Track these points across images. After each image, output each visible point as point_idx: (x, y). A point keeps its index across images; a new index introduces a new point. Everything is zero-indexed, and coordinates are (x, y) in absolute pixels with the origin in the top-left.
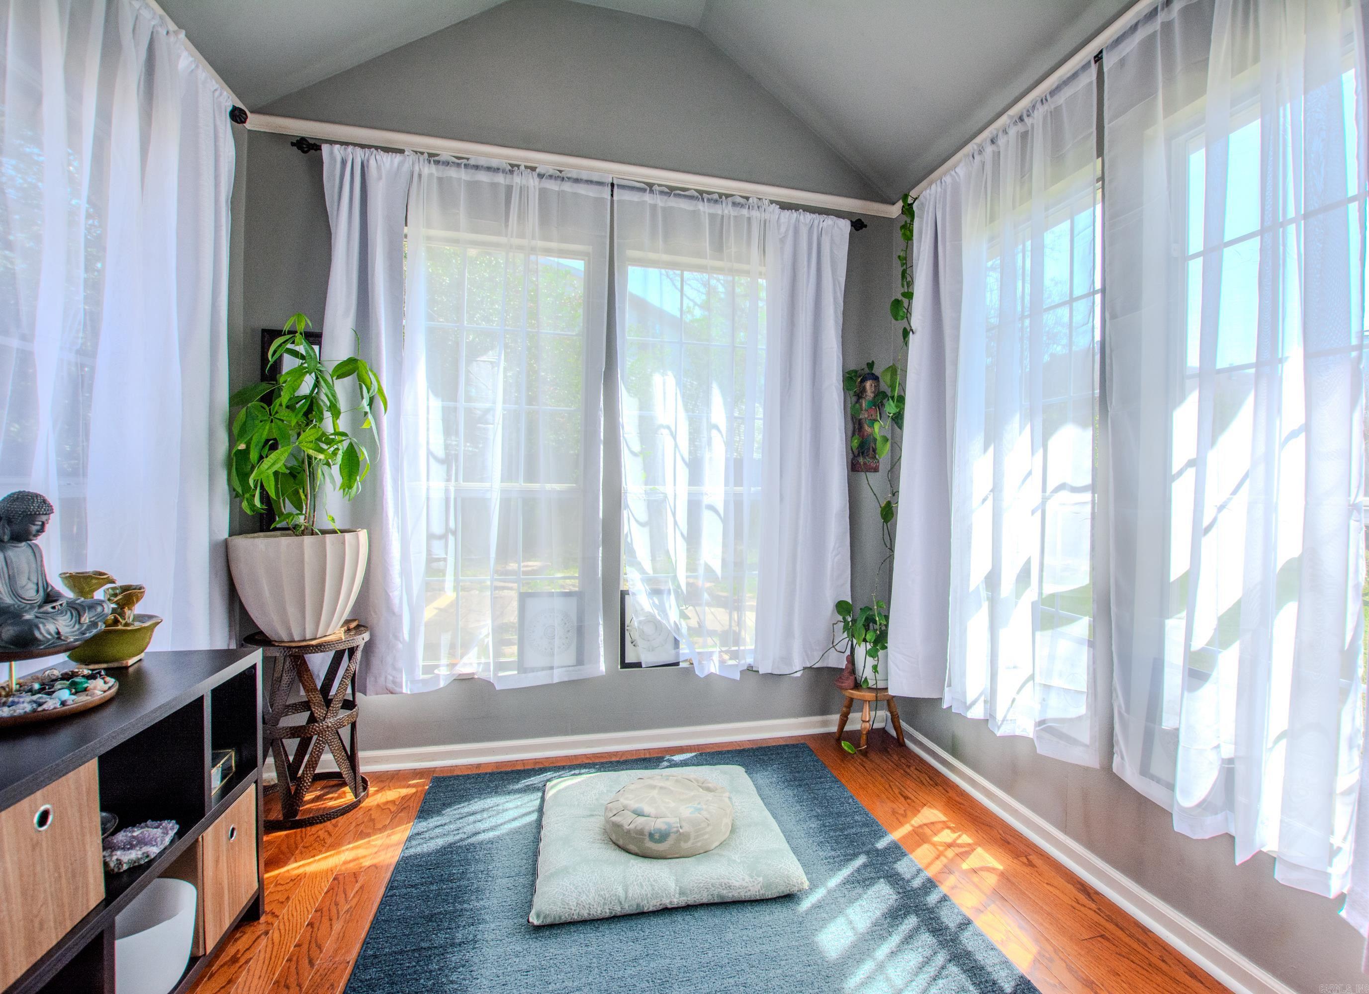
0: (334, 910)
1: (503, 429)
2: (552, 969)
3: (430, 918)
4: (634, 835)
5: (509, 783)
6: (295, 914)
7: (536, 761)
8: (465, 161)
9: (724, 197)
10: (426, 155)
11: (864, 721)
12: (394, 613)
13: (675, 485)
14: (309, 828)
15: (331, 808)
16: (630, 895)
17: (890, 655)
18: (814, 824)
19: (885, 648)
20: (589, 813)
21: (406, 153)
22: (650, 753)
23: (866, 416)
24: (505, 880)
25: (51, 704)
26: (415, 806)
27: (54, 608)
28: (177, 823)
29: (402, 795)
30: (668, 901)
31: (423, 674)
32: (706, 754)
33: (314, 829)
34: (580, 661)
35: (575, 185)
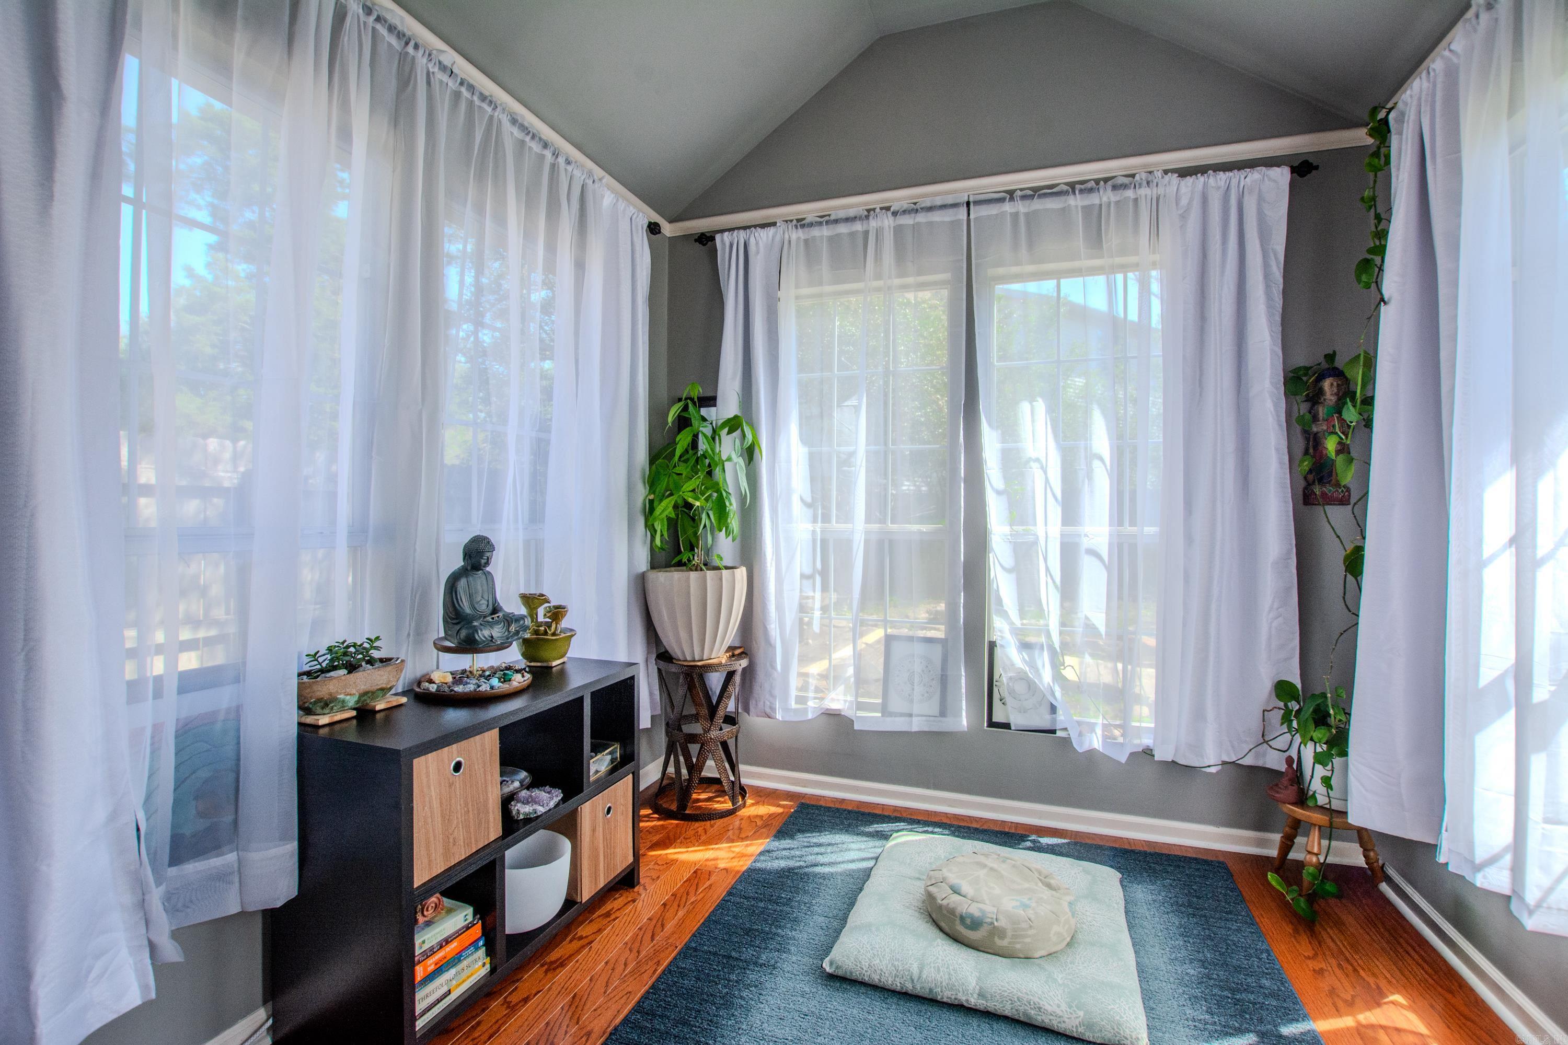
0: (684, 899)
1: (867, 472)
2: (828, 1022)
3: (748, 932)
4: (945, 912)
5: (862, 825)
6: (658, 892)
7: (896, 809)
8: (827, 218)
9: (1102, 183)
10: (795, 222)
11: (1309, 852)
12: (771, 645)
13: (1046, 525)
14: (693, 823)
15: (715, 809)
16: (924, 976)
17: (1351, 766)
18: (1193, 971)
19: (1344, 753)
20: (917, 875)
21: (778, 224)
22: (1016, 829)
23: (1325, 428)
24: (821, 919)
25: (485, 687)
26: (777, 824)
27: (493, 618)
28: (562, 792)
29: (771, 812)
30: (964, 998)
31: (796, 703)
32: (1082, 845)
33: (697, 824)
34: (943, 713)
35: (930, 214)
